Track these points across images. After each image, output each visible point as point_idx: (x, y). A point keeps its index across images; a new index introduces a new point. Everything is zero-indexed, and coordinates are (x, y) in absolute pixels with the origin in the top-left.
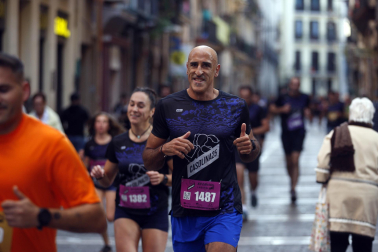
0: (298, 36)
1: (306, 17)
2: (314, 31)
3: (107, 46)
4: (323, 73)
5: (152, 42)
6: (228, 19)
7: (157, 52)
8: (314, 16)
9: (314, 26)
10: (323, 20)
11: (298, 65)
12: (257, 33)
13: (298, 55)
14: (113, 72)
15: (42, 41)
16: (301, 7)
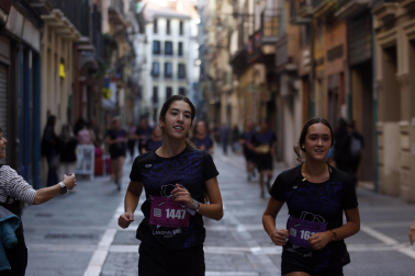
0: (155, 75)
1: (162, 60)
2: (169, 71)
3: (82, 85)
8: (168, 59)
10: (175, 61)
11: (155, 98)
13: (155, 90)
14: (84, 104)
16: (156, 51)
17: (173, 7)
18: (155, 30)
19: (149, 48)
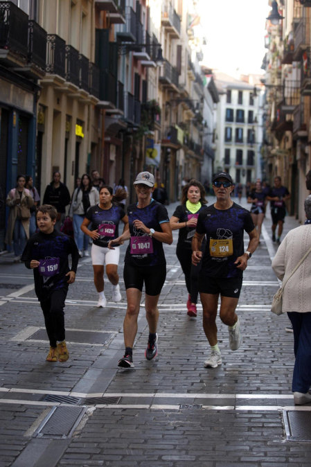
0: (228, 139)
1: (234, 126)
2: (240, 136)
3: (108, 144)
4: (244, 166)
5: (135, 142)
6: (183, 126)
7: (138, 149)
8: (240, 125)
9: (240, 131)
10: (246, 127)
11: (227, 159)
12: (201, 137)
13: (227, 152)
14: (112, 162)
15: (67, 140)
16: (229, 118)
17: (246, 80)
18: (229, 100)
19: (223, 114)
